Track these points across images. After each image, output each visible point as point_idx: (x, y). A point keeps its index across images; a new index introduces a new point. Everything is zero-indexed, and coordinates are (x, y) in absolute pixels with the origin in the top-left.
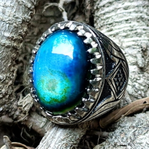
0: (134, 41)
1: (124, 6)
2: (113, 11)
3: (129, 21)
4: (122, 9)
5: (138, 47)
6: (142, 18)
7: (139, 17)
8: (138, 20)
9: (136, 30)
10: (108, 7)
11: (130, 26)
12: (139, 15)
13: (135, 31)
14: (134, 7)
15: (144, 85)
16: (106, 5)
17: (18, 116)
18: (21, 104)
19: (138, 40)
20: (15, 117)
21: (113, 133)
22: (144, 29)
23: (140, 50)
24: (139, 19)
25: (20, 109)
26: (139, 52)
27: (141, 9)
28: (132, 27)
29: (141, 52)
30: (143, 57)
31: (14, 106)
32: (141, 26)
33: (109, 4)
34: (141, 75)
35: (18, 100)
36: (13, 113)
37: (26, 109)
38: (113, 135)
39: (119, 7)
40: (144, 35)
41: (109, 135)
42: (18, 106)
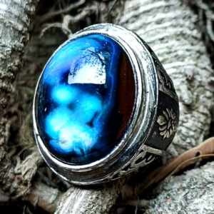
0: (174, 67)
1: (156, 19)
2: (141, 27)
3: (165, 40)
4: (153, 23)
5: (181, 76)
6: (182, 34)
7: (179, 33)
8: (178, 38)
9: (176, 51)
10: (133, 22)
11: (167, 47)
12: (179, 30)
13: (175, 54)
14: (171, 19)
15: (194, 129)
16: (131, 21)
17: (16, 189)
18: (19, 171)
19: (180, 66)
20: (12, 190)
21: (155, 200)
22: (188, 50)
23: (184, 79)
24: (179, 35)
25: (18, 178)
26: (183, 82)
27: (181, 22)
28: (171, 48)
29: (186, 82)
30: (189, 89)
31: (10, 175)
32: (183, 45)
33: (135, 19)
34: (189, 116)
35: (15, 165)
36: (9, 185)
37: (27, 177)
38: (155, 202)
39: (149, 21)
40: (188, 57)
41: (149, 204)
42: (15, 174)
